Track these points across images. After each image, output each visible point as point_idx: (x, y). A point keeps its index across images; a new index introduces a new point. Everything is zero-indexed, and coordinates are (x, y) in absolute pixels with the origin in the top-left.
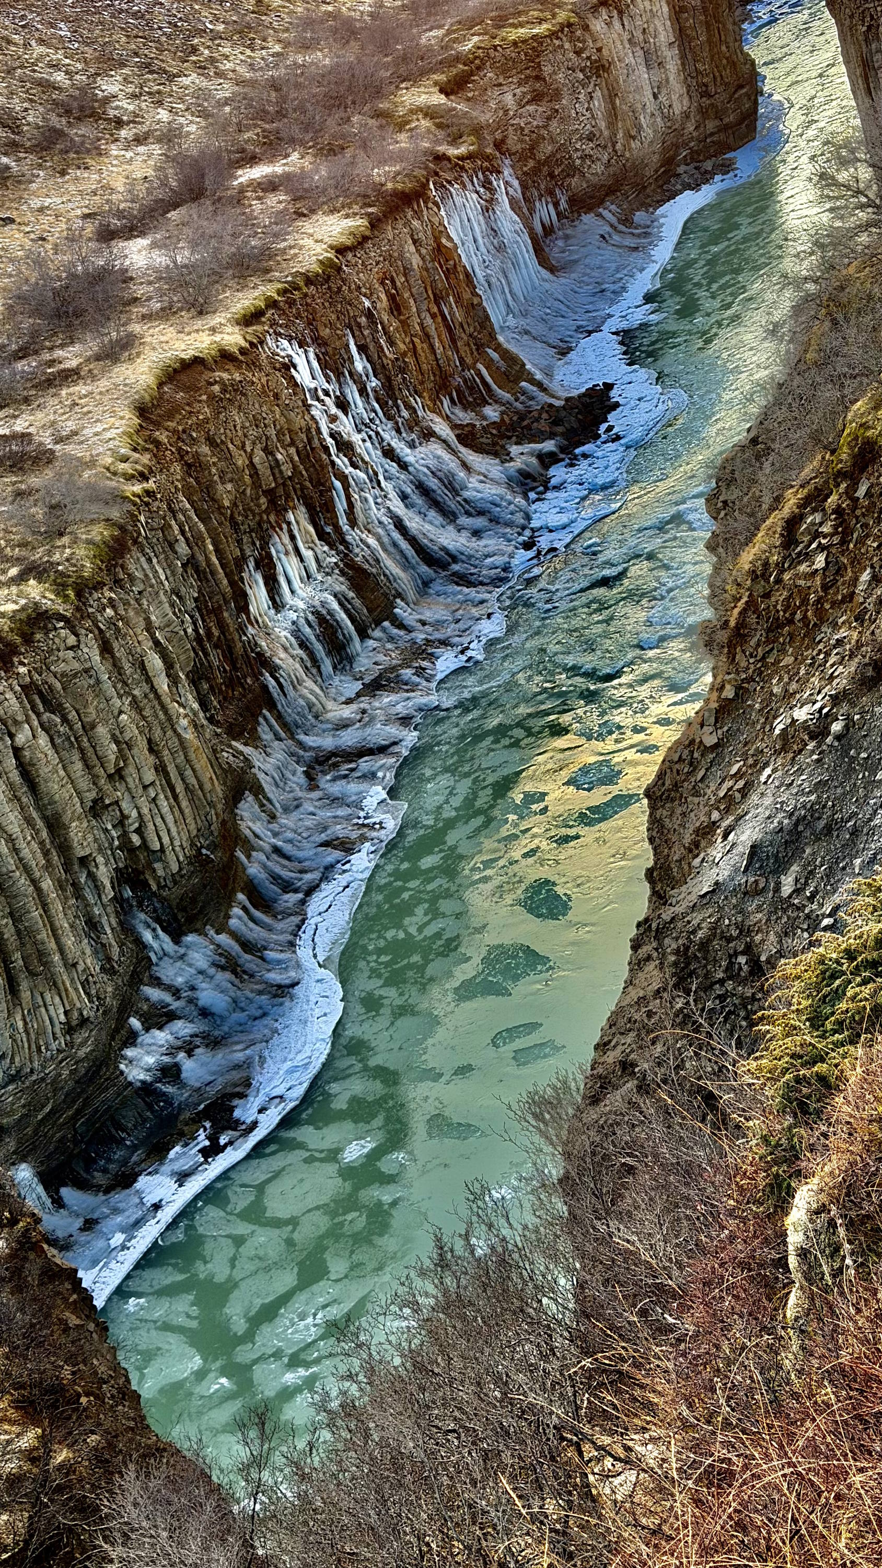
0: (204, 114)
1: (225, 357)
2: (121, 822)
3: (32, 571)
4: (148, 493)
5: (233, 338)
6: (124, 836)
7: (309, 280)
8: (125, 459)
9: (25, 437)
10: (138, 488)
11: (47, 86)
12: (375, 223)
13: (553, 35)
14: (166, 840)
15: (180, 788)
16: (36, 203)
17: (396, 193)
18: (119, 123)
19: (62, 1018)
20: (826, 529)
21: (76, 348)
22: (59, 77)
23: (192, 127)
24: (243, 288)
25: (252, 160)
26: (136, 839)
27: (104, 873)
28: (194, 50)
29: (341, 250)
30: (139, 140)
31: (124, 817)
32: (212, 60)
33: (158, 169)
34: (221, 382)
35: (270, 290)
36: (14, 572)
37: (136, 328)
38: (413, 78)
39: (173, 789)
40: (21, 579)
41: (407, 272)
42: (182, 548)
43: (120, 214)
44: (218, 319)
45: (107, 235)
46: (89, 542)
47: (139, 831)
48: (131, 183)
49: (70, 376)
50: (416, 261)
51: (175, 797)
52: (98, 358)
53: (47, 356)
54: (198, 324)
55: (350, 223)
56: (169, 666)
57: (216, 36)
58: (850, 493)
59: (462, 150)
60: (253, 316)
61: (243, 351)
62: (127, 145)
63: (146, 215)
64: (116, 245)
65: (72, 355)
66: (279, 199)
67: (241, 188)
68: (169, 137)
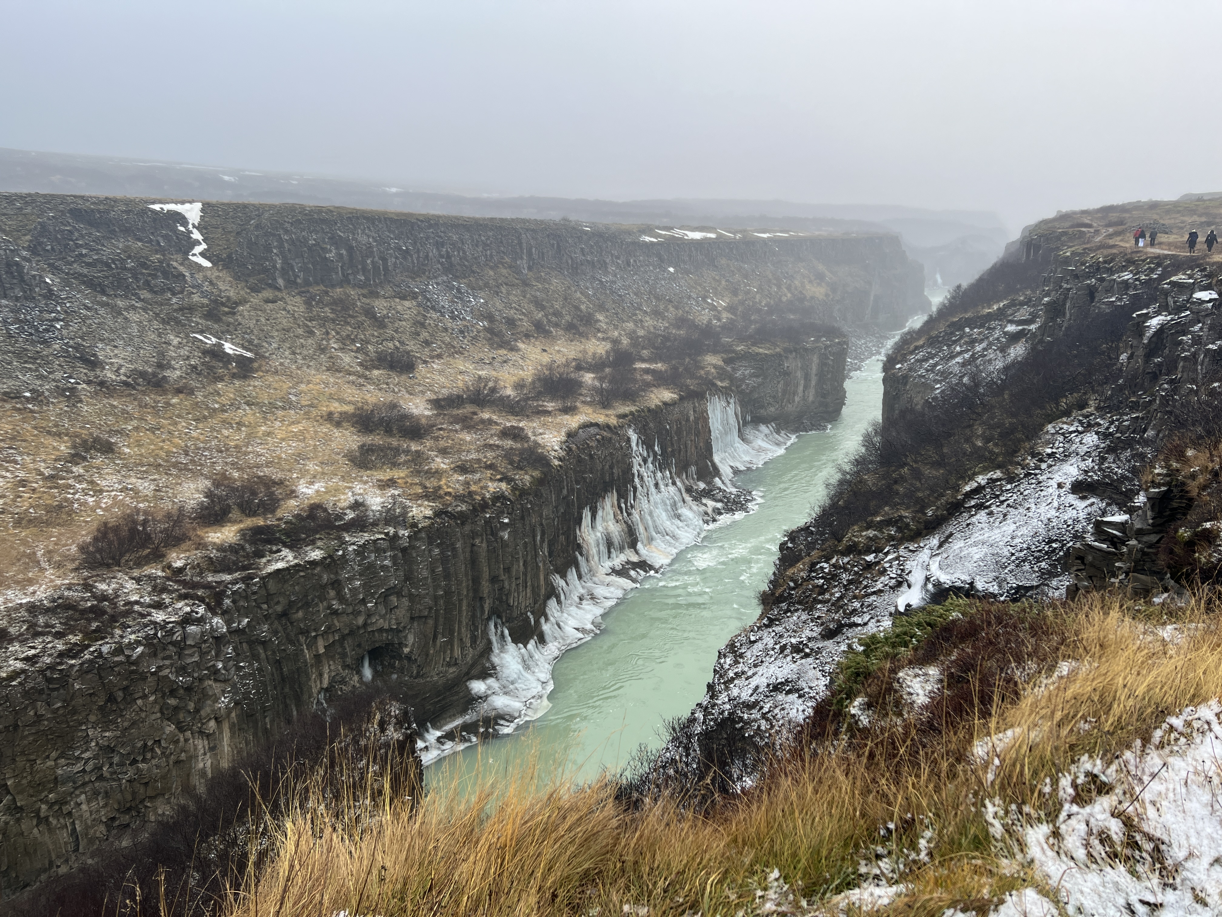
0: (631, 339)
1: (608, 427)
2: (501, 589)
3: (505, 478)
4: (560, 466)
5: (613, 421)
6: (500, 595)
7: (649, 410)
8: (556, 451)
9: (522, 429)
10: (557, 463)
11: (577, 308)
12: (682, 398)
13: (773, 356)
14: (516, 603)
16: (557, 348)
17: (693, 391)
18: (599, 331)
21: (553, 404)
22: (583, 307)
23: (625, 341)
24: (624, 404)
25: (644, 361)
26: (505, 598)
28: (636, 315)
29: (665, 404)
30: (603, 339)
31: (504, 587)
32: (641, 321)
33: (607, 352)
34: (602, 435)
35: (633, 409)
36: (498, 477)
37: (578, 404)
38: (715, 352)
40: (500, 480)
41: (688, 420)
42: (565, 492)
43: (587, 363)
44: (610, 412)
45: (579, 368)
46: (532, 476)
47: (507, 596)
48: (594, 354)
49: (547, 413)
50: (692, 418)
51: (526, 587)
52: (560, 410)
53: (541, 403)
54: (603, 411)
55: (673, 395)
56: (543, 534)
57: (646, 312)
59: (723, 385)
60: (624, 416)
61: (615, 427)
62: (598, 339)
63: (597, 366)
64: (582, 373)
65: (550, 406)
66: (649, 378)
67: (635, 369)
68: (615, 342)
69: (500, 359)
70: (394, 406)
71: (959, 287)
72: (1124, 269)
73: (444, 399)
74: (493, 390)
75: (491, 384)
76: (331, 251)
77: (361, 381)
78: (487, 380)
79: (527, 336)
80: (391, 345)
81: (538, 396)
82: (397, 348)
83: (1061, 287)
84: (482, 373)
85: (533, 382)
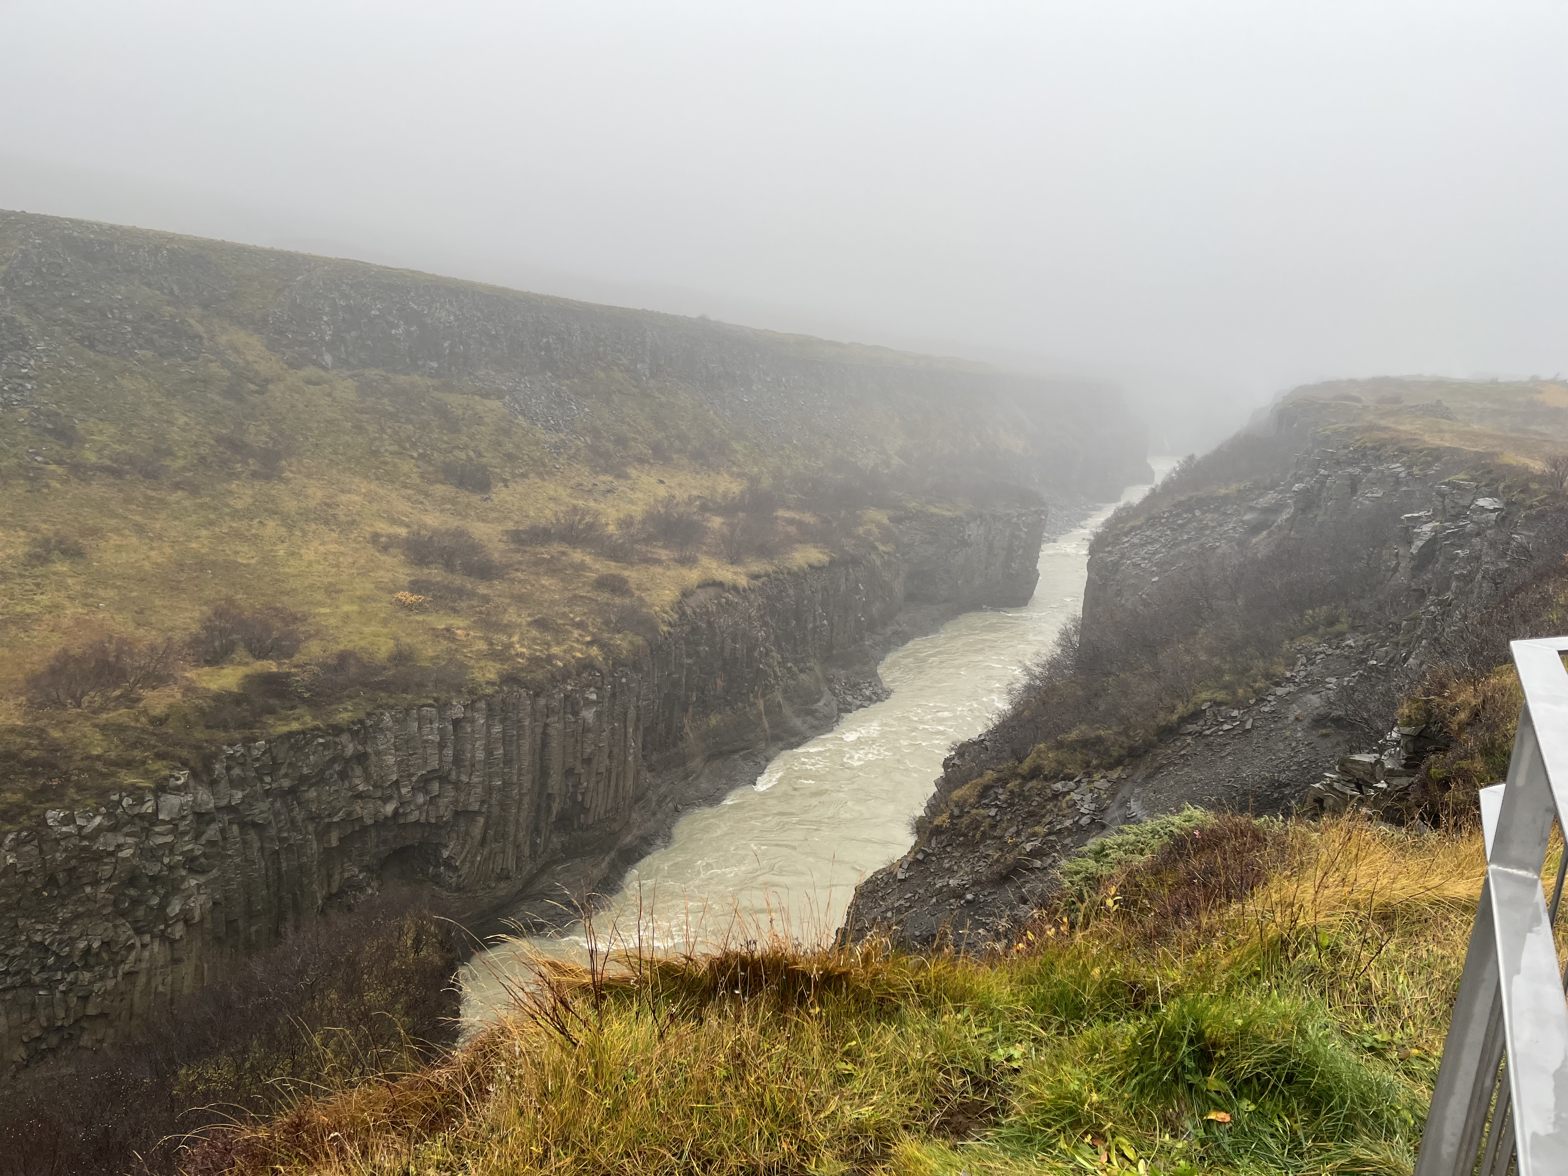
0: (775, 478)
1: (735, 588)
2: (576, 786)
3: (597, 642)
4: (669, 633)
5: (743, 582)
6: (574, 794)
7: (790, 572)
8: (666, 613)
9: (624, 579)
10: (665, 629)
11: (708, 432)
12: (832, 562)
13: (952, 519)
14: (594, 805)
15: (613, 783)
16: (677, 480)
17: (848, 554)
18: (734, 464)
19: (499, 871)
20: (1001, 797)
21: (668, 552)
22: (716, 431)
23: (767, 481)
24: (757, 561)
25: (789, 508)
26: (580, 798)
27: (556, 807)
28: (783, 449)
29: (811, 566)
30: (739, 475)
31: (580, 783)
32: (789, 457)
33: (742, 492)
34: (727, 599)
35: (770, 569)
36: (588, 639)
37: (700, 555)
38: (879, 507)
39: (609, 781)
40: (590, 643)
41: (836, 591)
43: (715, 503)
44: (740, 570)
45: (704, 508)
46: (631, 642)
47: (583, 794)
48: (725, 496)
49: (658, 562)
50: (843, 588)
51: (609, 786)
52: (675, 560)
53: (651, 549)
54: (730, 567)
55: (821, 556)
56: (638, 719)
58: (1021, 785)
60: (756, 577)
61: (744, 590)
62: (732, 474)
63: (728, 509)
64: (707, 515)
65: (663, 554)
66: (792, 530)
67: (777, 518)
68: (754, 480)
69: (602, 487)
70: (459, 534)
71: (1191, 458)
72: (1395, 458)
73: (524, 532)
74: (591, 527)
75: (588, 519)
76: (397, 327)
77: (421, 498)
78: (585, 512)
79: (641, 460)
80: (462, 455)
81: (649, 540)
82: (470, 459)
83: (1317, 473)
84: (580, 503)
85: (644, 522)
